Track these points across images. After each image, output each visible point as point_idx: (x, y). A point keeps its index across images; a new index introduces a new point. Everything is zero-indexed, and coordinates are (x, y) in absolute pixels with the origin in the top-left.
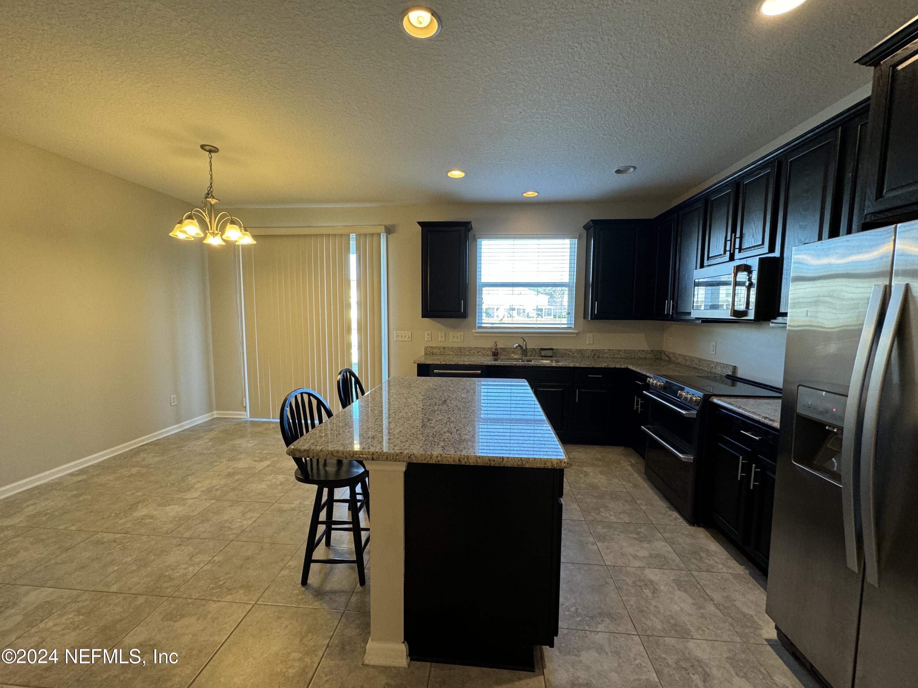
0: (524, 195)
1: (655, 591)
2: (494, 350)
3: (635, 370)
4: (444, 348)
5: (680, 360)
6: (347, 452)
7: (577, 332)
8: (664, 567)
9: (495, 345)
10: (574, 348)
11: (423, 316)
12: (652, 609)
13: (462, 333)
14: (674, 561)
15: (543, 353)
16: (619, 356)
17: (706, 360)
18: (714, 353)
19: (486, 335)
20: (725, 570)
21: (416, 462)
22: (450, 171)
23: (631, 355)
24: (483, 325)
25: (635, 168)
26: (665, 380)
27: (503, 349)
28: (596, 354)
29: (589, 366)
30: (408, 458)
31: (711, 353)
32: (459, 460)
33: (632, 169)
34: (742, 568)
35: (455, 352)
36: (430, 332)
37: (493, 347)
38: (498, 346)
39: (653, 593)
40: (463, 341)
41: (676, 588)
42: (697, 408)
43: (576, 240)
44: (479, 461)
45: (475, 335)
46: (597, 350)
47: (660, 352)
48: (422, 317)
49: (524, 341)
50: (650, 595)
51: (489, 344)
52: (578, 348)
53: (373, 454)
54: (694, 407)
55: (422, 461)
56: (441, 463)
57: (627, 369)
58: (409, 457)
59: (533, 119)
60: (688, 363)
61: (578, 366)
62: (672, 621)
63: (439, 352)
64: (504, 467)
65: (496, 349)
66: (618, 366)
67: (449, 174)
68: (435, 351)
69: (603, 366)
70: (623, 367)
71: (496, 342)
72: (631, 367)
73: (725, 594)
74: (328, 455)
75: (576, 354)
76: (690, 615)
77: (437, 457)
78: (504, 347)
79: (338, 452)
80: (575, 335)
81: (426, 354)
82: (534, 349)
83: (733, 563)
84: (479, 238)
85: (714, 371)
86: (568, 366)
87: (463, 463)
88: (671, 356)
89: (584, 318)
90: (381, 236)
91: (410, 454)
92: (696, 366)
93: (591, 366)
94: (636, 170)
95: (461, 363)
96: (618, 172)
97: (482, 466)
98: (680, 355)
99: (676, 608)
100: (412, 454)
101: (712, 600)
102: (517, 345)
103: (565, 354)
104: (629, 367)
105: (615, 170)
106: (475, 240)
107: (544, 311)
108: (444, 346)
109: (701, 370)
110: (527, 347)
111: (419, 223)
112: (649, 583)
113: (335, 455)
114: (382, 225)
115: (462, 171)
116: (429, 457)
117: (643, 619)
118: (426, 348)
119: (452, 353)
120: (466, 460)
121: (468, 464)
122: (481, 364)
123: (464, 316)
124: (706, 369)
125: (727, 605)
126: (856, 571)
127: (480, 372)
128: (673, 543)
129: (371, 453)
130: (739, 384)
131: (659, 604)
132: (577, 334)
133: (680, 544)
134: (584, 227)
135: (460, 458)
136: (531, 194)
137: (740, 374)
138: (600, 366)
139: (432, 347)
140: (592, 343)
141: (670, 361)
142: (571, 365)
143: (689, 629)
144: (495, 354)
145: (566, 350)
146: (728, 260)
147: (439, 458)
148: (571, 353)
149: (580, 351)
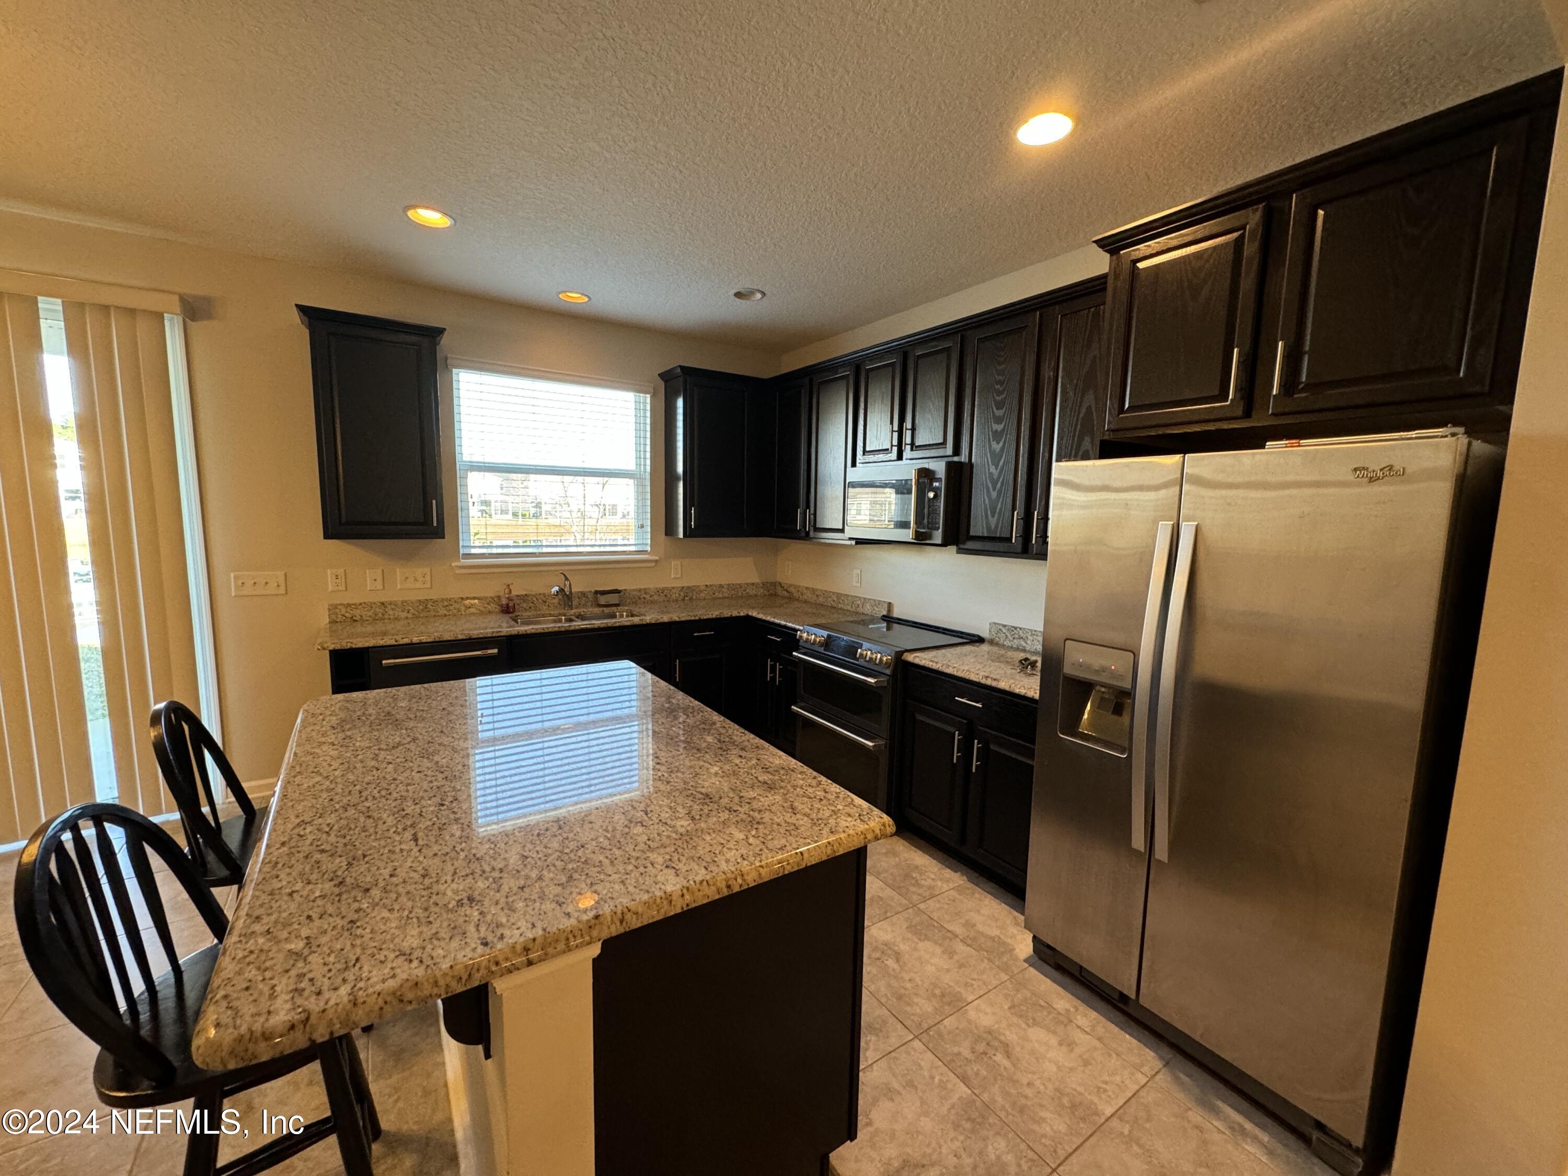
0: (560, 296)
1: (898, 957)
2: (504, 602)
3: (764, 618)
4: (383, 604)
5: (808, 596)
6: (445, 975)
7: (657, 558)
8: (889, 914)
9: (507, 590)
10: (652, 586)
11: (327, 536)
12: (908, 985)
13: (427, 570)
14: (892, 899)
15: (603, 600)
16: (720, 596)
17: (848, 596)
18: (859, 585)
19: (484, 570)
20: (945, 887)
21: (639, 925)
22: (414, 207)
23: (737, 593)
24: (473, 551)
25: (764, 294)
26: (825, 633)
27: (524, 598)
28: (688, 595)
29: (693, 618)
30: (618, 924)
31: (855, 584)
32: (729, 887)
33: (759, 296)
34: (958, 875)
35: (412, 611)
36: (341, 571)
37: (502, 594)
38: (514, 593)
39: (898, 961)
40: (428, 585)
41: (916, 940)
42: (888, 672)
43: (648, 396)
44: (763, 874)
45: (458, 571)
46: (688, 588)
47: (774, 584)
48: (325, 538)
49: (567, 579)
50: (896, 966)
51: (493, 588)
52: (658, 586)
53: (526, 950)
54: (884, 671)
55: (653, 917)
56: (693, 905)
57: (748, 617)
58: (621, 922)
59: (652, 162)
60: (821, 600)
61: (677, 619)
62: (937, 992)
63: (369, 614)
64: (808, 869)
65: (510, 599)
66: (735, 614)
67: (411, 213)
68: (357, 613)
69: (714, 616)
70: (742, 614)
71: (508, 585)
72: (754, 614)
73: (963, 921)
74: (388, 1008)
75: (656, 597)
76: (948, 970)
77: (683, 895)
78: (524, 593)
79: (417, 984)
80: (653, 564)
81: (333, 622)
82: (583, 594)
83: (948, 873)
84: (457, 367)
85: (861, 610)
86: (661, 621)
87: (736, 889)
88: (792, 590)
89: (666, 534)
90: (167, 323)
91: (619, 912)
92: (834, 604)
93: (697, 618)
94: (765, 298)
95: (447, 637)
96: (738, 295)
97: (771, 880)
98: (807, 588)
99: (930, 969)
100: (625, 910)
101: (957, 936)
102: (557, 588)
103: (641, 598)
104: (750, 614)
105: (736, 291)
106: (447, 369)
107: (493, 504)
108: (383, 600)
109: (841, 609)
110: (573, 590)
111: (302, 309)
112: (885, 948)
113: (410, 996)
114: (174, 293)
115: (445, 214)
116: (665, 903)
117: (908, 1009)
118: (333, 608)
119: (404, 615)
120: (740, 881)
121: (746, 887)
122: (494, 635)
123: (438, 533)
124: (849, 608)
125: (972, 934)
126: (1142, 850)
127: (496, 651)
128: (879, 873)
129: (519, 948)
130: (896, 626)
131: (912, 975)
132: (656, 561)
133: (887, 871)
134: (661, 375)
135: (727, 880)
136: (575, 298)
137: (896, 614)
138: (710, 616)
139: (349, 605)
140: (679, 576)
141: (791, 598)
142: (666, 618)
143: (959, 992)
144: (508, 610)
145: (640, 590)
146: (895, 458)
147: (687, 897)
148: (647, 597)
149: (663, 590)
